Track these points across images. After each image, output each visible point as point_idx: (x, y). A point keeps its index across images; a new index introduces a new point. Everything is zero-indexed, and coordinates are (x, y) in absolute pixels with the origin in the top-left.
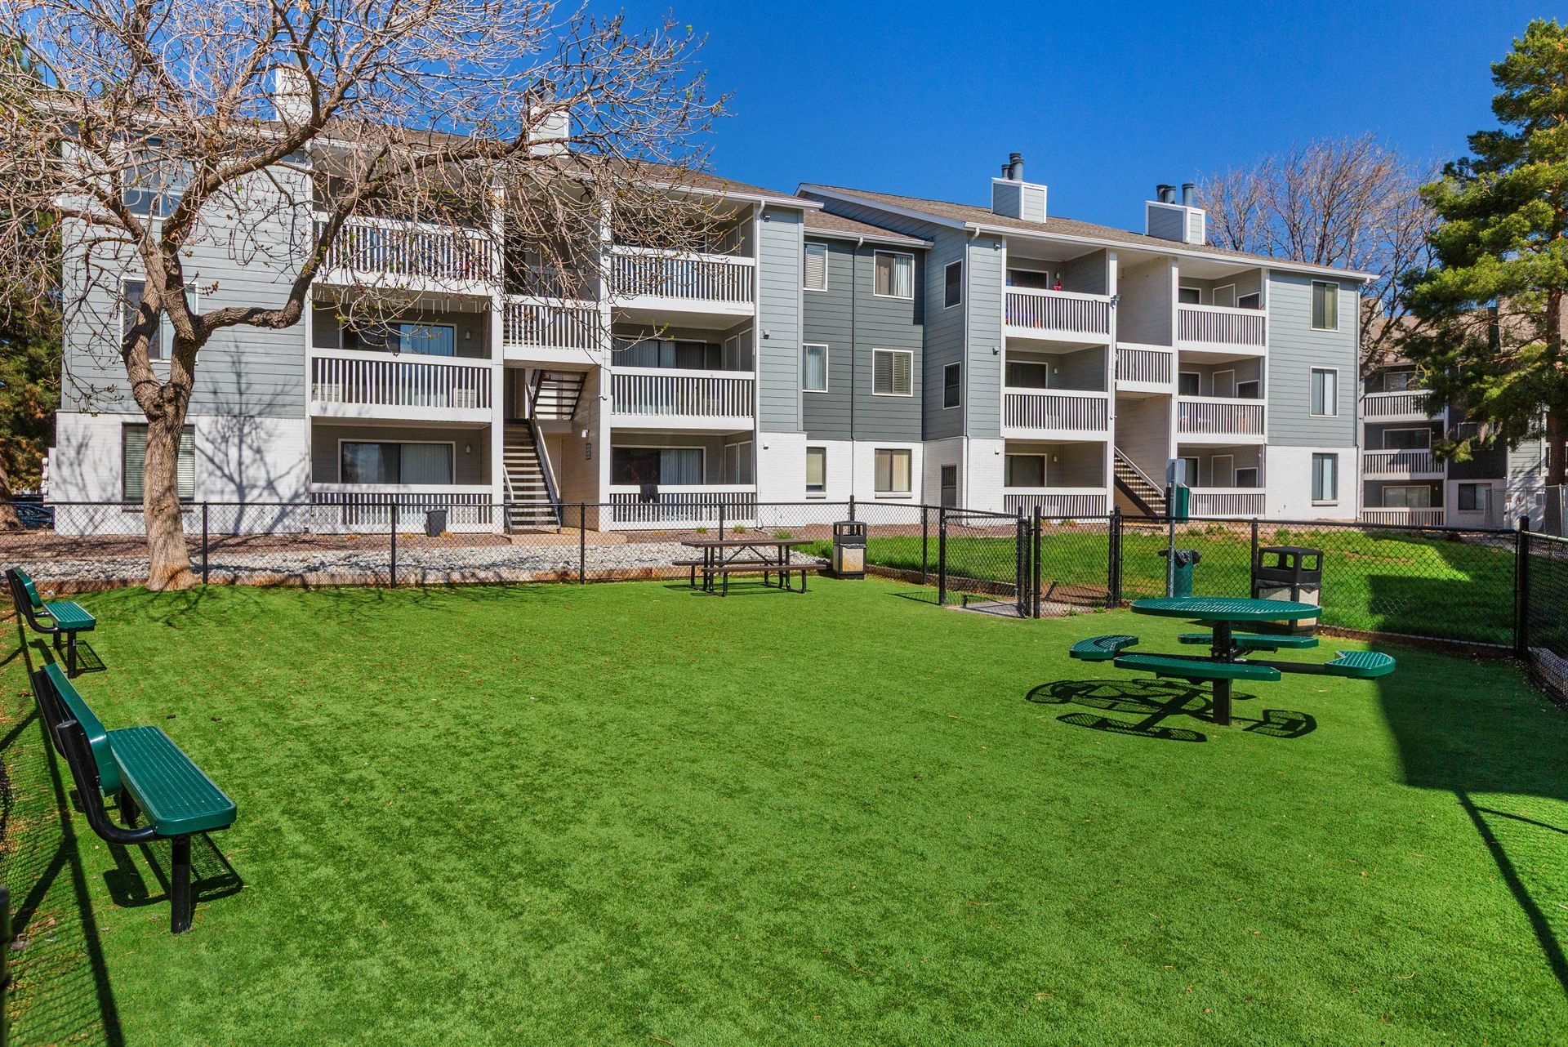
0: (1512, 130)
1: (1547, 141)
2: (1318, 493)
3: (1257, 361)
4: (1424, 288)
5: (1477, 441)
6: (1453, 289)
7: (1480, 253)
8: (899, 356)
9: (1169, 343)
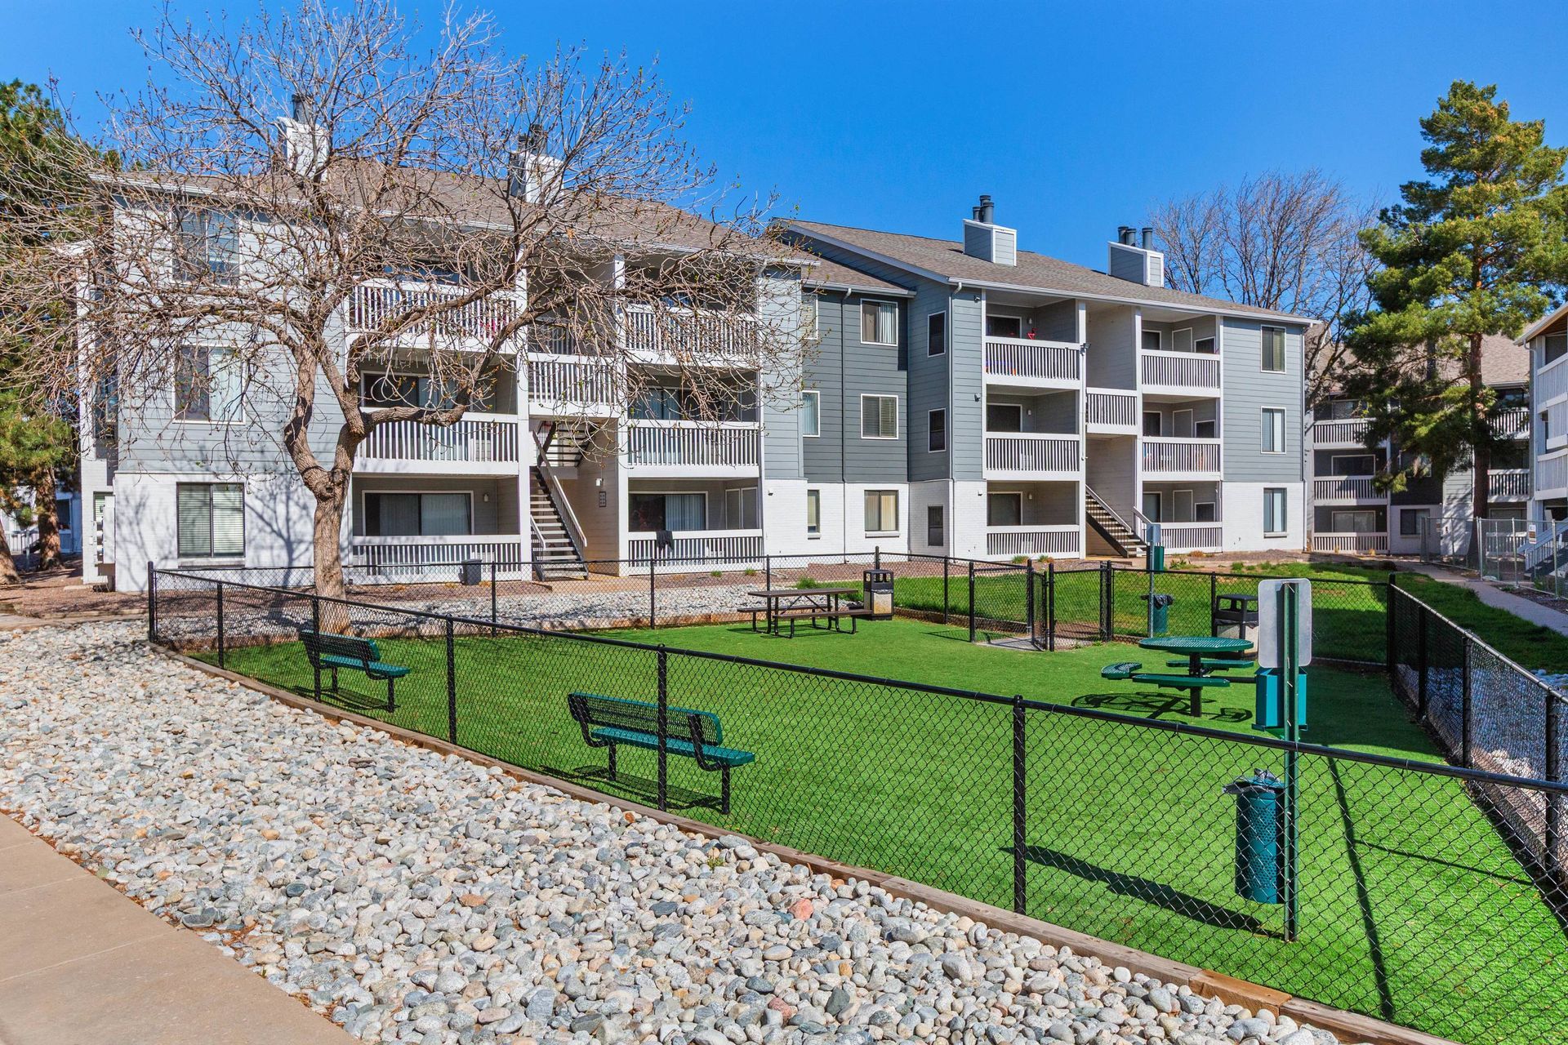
0: (1439, 181)
1: (1466, 199)
2: (1269, 526)
3: (1213, 402)
4: (1363, 329)
5: (1411, 473)
6: (1387, 333)
7: (1409, 301)
8: (885, 400)
9: (1133, 387)
